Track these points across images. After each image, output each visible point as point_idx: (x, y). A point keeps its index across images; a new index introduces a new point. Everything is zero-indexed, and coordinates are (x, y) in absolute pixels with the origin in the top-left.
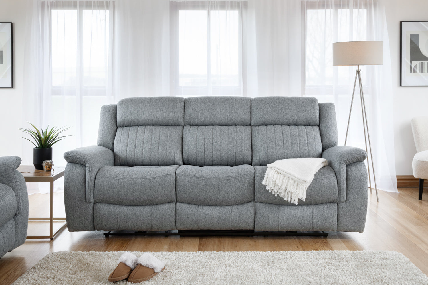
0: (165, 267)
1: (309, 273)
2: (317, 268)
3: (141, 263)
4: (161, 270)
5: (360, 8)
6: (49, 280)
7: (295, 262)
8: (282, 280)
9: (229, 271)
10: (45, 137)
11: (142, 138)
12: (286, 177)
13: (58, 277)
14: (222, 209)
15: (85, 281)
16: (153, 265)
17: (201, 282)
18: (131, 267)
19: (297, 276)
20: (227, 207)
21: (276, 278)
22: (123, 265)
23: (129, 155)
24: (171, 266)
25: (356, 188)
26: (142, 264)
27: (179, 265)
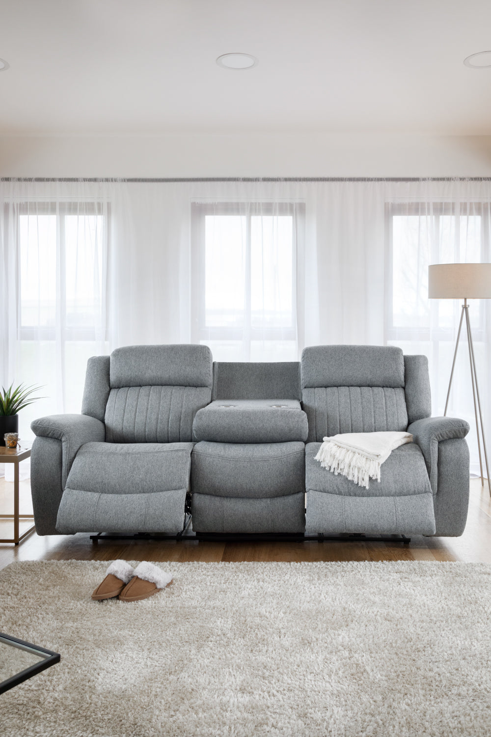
0: (172, 581)
1: (375, 590)
2: (387, 584)
3: (137, 574)
4: (166, 585)
5: (471, 214)
6: (9, 597)
7: (357, 576)
8: (336, 599)
9: (262, 588)
10: (8, 400)
11: (146, 403)
13: (23, 593)
15: (59, 599)
16: (155, 577)
17: (221, 602)
18: (124, 580)
19: (357, 595)
20: (264, 500)
21: (326, 596)
22: (113, 577)
23: (126, 428)
24: (181, 580)
25: (452, 475)
26: (139, 576)
27: (192, 579)
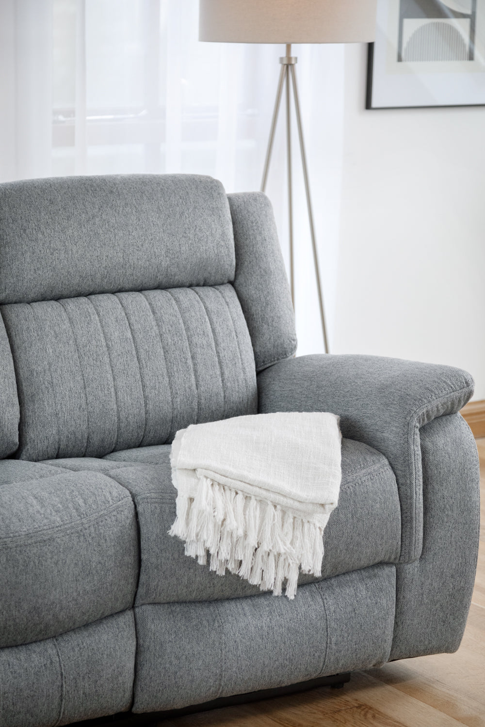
12: (253, 502)
14: (22, 658)
20: (37, 648)
25: (452, 507)
